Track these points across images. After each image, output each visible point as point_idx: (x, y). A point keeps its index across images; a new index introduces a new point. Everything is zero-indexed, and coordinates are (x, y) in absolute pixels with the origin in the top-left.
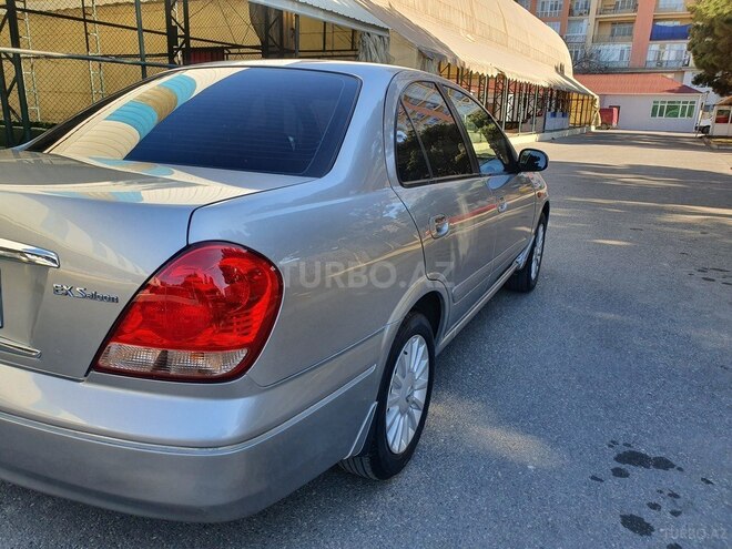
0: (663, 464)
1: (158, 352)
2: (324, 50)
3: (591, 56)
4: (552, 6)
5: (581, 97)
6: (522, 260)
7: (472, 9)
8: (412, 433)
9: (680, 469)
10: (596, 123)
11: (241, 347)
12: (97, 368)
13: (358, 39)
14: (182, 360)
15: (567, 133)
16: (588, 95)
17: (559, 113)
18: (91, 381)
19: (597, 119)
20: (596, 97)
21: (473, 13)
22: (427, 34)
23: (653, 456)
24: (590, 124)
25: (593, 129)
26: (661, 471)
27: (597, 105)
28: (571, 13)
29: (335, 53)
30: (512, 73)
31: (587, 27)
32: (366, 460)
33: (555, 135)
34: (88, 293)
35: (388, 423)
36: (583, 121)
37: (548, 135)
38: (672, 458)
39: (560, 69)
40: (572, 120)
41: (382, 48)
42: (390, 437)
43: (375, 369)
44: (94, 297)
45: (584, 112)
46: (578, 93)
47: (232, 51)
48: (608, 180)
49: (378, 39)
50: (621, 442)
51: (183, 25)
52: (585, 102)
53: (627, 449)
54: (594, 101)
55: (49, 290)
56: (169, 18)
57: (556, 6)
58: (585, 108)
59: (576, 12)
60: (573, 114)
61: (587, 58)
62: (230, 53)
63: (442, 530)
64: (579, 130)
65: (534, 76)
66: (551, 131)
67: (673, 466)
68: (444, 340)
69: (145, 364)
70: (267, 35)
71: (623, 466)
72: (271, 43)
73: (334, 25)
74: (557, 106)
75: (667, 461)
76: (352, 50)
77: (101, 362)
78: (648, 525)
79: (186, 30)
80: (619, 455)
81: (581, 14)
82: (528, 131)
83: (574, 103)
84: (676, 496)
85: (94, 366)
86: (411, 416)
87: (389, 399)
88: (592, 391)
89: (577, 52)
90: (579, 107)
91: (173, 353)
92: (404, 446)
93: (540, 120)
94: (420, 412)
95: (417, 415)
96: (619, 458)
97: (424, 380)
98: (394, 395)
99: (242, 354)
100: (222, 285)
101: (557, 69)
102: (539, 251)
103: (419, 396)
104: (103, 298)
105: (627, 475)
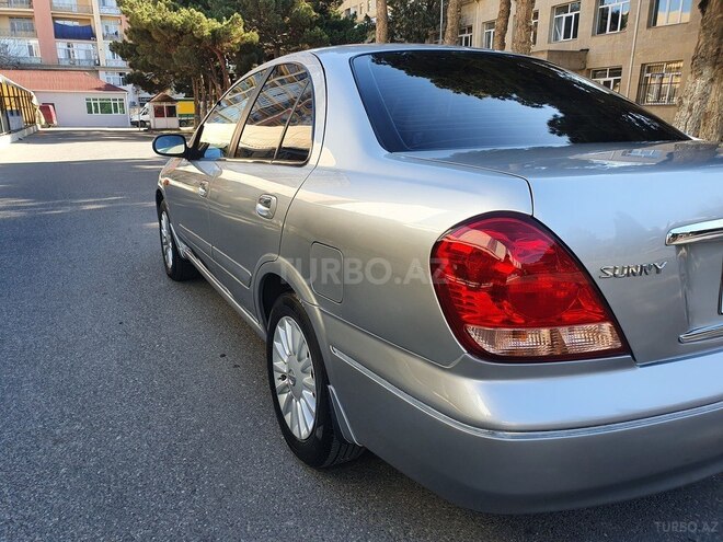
10: (40, 122)
15: (26, 132)
19: (39, 117)
20: (33, 94)
24: (35, 123)
25: (39, 128)
27: (35, 102)
36: (28, 119)
54: (30, 98)
64: (32, 129)
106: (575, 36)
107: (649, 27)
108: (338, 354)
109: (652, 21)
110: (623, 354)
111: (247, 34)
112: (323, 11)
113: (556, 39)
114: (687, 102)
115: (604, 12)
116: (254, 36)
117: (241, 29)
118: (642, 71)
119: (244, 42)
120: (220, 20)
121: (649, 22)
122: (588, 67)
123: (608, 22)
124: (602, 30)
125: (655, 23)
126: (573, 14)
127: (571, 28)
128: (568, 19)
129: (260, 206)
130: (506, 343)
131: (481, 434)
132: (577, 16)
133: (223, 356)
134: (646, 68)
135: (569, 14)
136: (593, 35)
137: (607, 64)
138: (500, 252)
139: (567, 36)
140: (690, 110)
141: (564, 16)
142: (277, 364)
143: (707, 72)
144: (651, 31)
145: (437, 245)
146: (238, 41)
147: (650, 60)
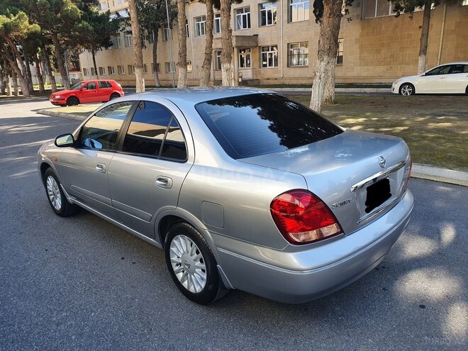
106: (249, 27)
107: (288, 22)
108: (222, 250)
109: (290, 19)
110: (341, 234)
111: (31, 26)
112: (86, 9)
113: (239, 28)
114: (318, 74)
115: (264, 13)
116: (36, 27)
117: (27, 23)
118: (288, 47)
119: (29, 32)
120: (8, 16)
121: (288, 20)
122: (259, 45)
123: (266, 18)
124: (264, 24)
125: (291, 21)
126: (246, 14)
127: (247, 22)
128: (244, 16)
129: (158, 182)
130: (302, 237)
131: (298, 273)
132: (249, 15)
133: (123, 259)
134: (290, 46)
135: (244, 14)
136: (259, 26)
137: (269, 44)
138: (297, 202)
139: (245, 27)
140: (320, 78)
141: (242, 15)
142: (174, 258)
143: (326, 58)
144: (289, 25)
145: (273, 202)
146: (25, 31)
147: (292, 41)
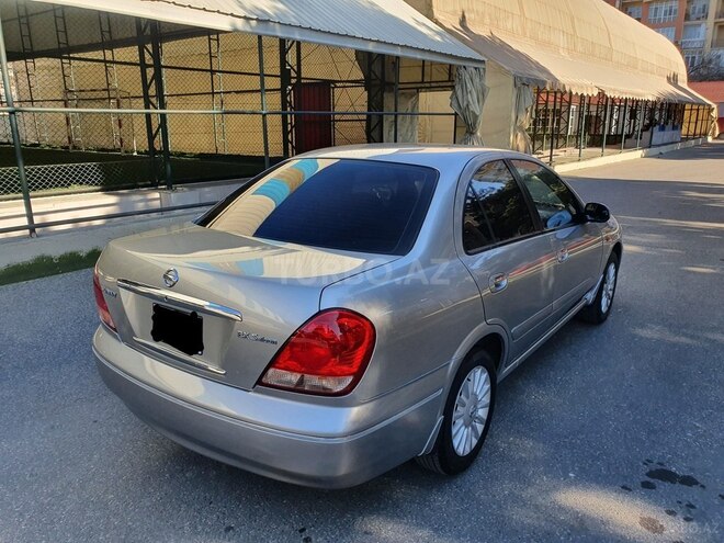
0: (689, 481)
1: (299, 376)
2: (423, 82)
3: (710, 61)
4: (666, 12)
5: (695, 107)
6: (590, 296)
7: (574, 27)
8: (475, 442)
9: (703, 486)
10: (713, 134)
11: (350, 375)
12: (261, 384)
13: (454, 72)
14: (313, 381)
15: (679, 146)
16: (704, 104)
17: (670, 126)
18: (256, 391)
19: (714, 129)
20: (714, 106)
21: (575, 31)
22: (528, 59)
23: (681, 474)
24: (706, 135)
25: (710, 139)
26: (685, 487)
27: (714, 114)
28: (687, 17)
29: (433, 85)
30: (614, 90)
31: (705, 31)
32: (436, 458)
33: (664, 149)
34: (259, 337)
35: (454, 432)
36: (698, 131)
37: (655, 151)
38: (698, 477)
39: (673, 80)
40: (684, 131)
41: (478, 80)
42: (456, 443)
43: (441, 393)
44: (262, 340)
45: (699, 123)
46: (693, 104)
47: (338, 85)
48: (714, 201)
49: (474, 71)
50: (656, 461)
51: (295, 68)
52: (701, 112)
53: (659, 467)
54: (711, 110)
55: (234, 334)
56: (283, 62)
57: (671, 11)
58: (700, 118)
59: (692, 17)
60: (685, 126)
61: (705, 63)
62: (336, 87)
63: (492, 515)
64: (693, 142)
65: (640, 91)
66: (659, 146)
67: (697, 483)
68: (506, 370)
69: (290, 382)
70: (370, 70)
71: (652, 481)
72: (373, 76)
73: (432, 63)
74: (669, 117)
75: (693, 479)
76: (449, 81)
77: (264, 380)
78: (662, 526)
79: (299, 72)
80: (651, 471)
81: (698, 19)
82: (633, 147)
83: (687, 114)
84: (693, 507)
85: (259, 382)
86: (474, 429)
87: (455, 415)
88: (639, 417)
89: (694, 58)
90: (693, 119)
91: (307, 376)
92: (468, 451)
93: (646, 135)
94: (483, 426)
95: (480, 428)
96: (650, 474)
97: (487, 400)
98: (459, 411)
99: (350, 379)
100: (339, 334)
101: (669, 79)
102: (610, 286)
103: (483, 413)
104: (268, 341)
105: (654, 487)
